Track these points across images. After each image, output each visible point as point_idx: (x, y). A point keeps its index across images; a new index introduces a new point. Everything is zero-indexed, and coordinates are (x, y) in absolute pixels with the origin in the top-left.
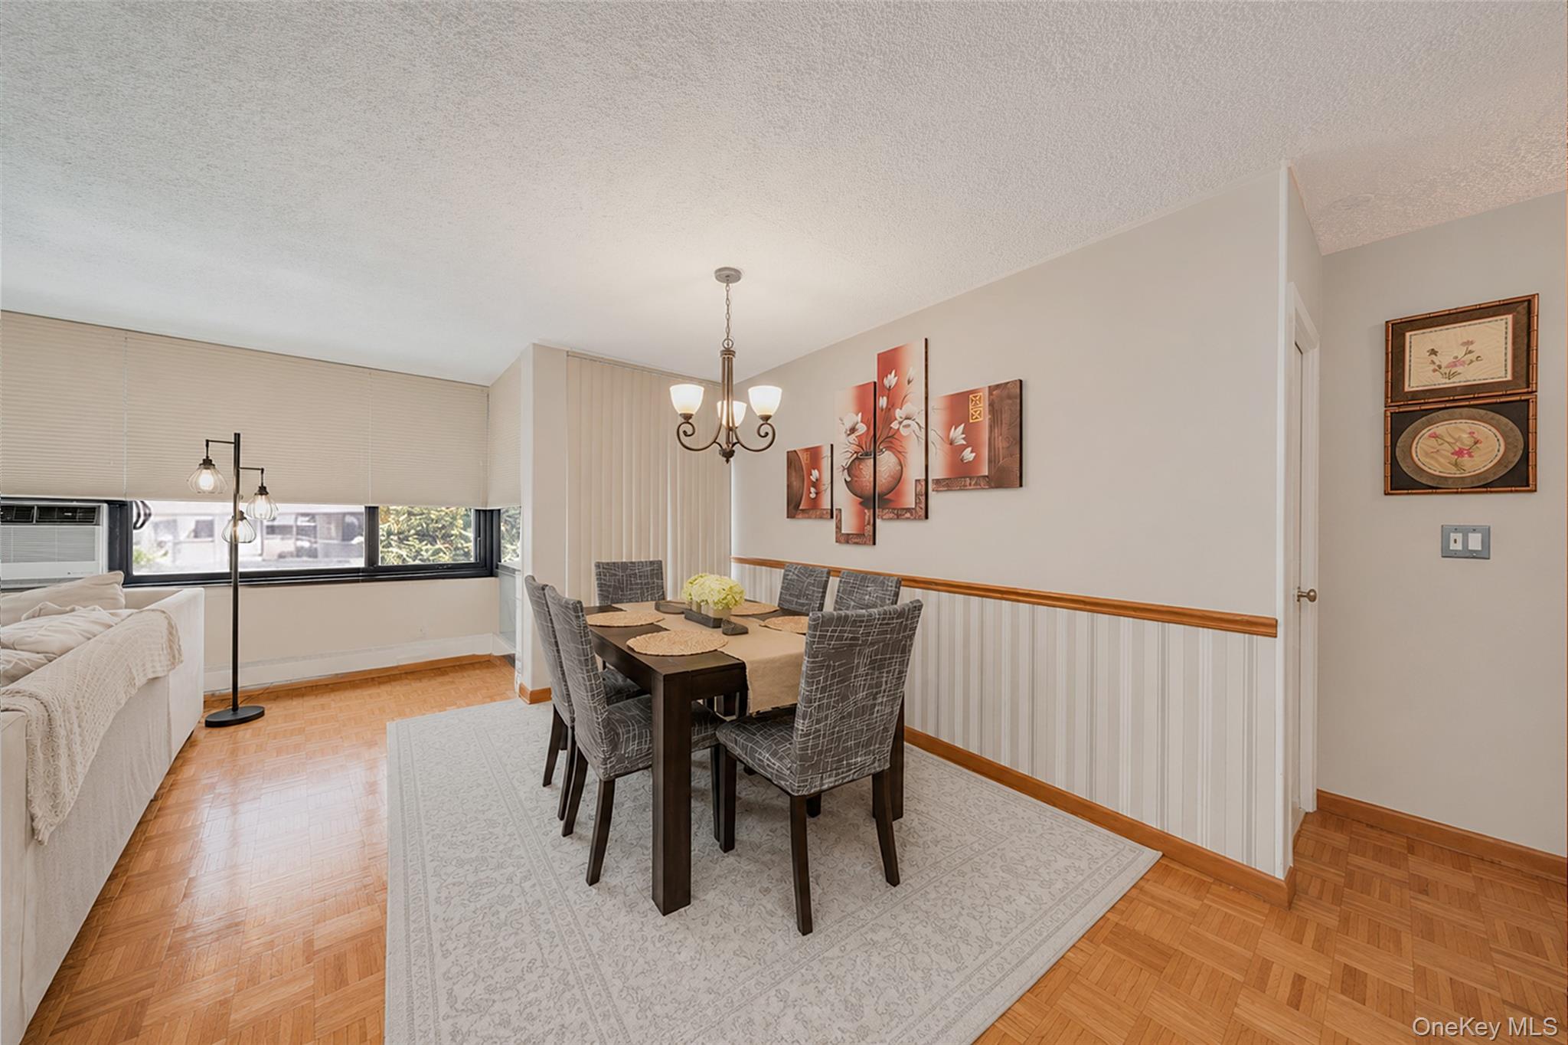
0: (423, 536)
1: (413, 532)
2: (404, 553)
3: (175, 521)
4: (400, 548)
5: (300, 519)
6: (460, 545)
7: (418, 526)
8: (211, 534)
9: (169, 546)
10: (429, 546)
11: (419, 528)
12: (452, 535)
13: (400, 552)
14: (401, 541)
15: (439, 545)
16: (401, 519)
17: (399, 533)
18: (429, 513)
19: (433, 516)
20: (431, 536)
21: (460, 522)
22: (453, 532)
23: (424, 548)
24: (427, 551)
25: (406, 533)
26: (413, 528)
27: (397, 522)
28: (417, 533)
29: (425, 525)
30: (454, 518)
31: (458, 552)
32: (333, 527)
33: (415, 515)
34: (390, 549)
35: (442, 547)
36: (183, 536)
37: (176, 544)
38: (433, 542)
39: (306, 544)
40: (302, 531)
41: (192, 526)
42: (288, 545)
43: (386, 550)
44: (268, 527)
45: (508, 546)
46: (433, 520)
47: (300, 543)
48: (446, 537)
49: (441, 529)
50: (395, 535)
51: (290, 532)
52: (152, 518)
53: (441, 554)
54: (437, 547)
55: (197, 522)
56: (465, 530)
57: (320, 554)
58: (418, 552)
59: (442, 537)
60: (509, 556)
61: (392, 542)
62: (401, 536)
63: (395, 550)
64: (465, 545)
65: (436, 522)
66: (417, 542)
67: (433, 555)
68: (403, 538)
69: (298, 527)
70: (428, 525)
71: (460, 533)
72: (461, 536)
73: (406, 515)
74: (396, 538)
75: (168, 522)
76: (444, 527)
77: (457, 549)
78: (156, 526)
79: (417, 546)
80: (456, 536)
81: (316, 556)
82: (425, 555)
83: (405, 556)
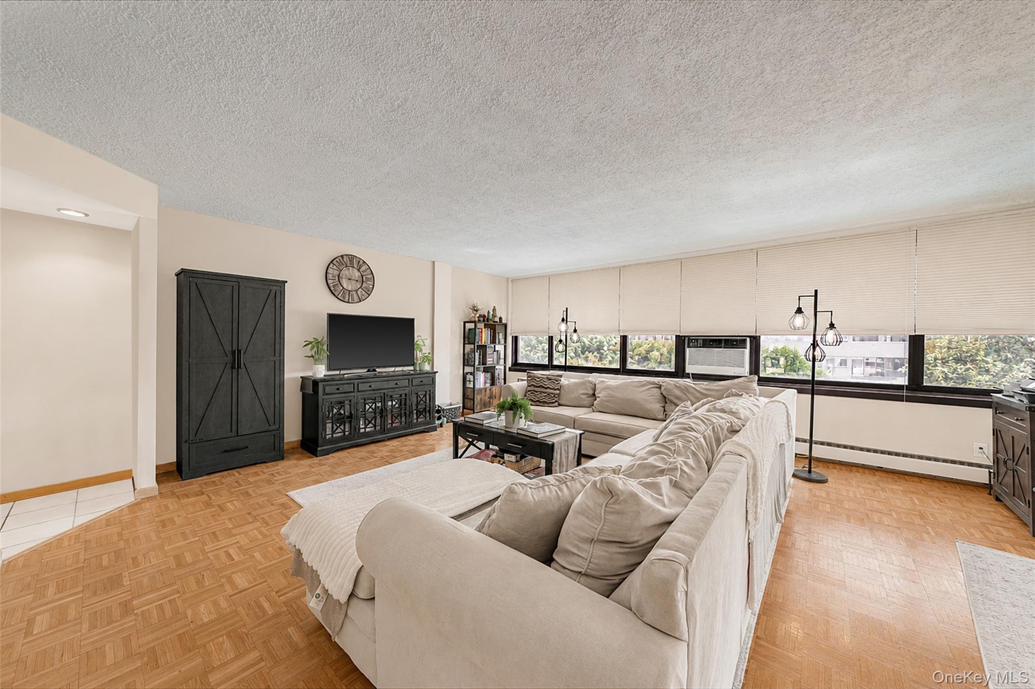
0: (958, 360)
1: (951, 358)
2: (946, 370)
3: (834, 359)
4: (943, 367)
5: (878, 360)
6: (982, 366)
7: (955, 354)
8: (846, 365)
9: (831, 369)
10: (962, 366)
11: (956, 356)
12: (977, 360)
13: (943, 369)
14: (943, 363)
15: (969, 366)
16: (943, 351)
17: (942, 359)
18: (962, 348)
19: (964, 350)
20: (963, 361)
21: (982, 353)
22: (977, 358)
23: (959, 367)
24: (961, 369)
25: (947, 359)
26: (951, 356)
27: (941, 353)
28: (954, 359)
29: (959, 355)
30: (978, 350)
31: (981, 370)
32: (890, 364)
33: (952, 349)
34: (937, 368)
35: (970, 367)
36: (836, 365)
37: (834, 368)
38: (965, 363)
39: (880, 370)
40: (878, 365)
41: (840, 361)
42: (873, 370)
43: (933, 368)
44: (866, 363)
45: (1015, 366)
46: (964, 352)
47: (877, 370)
48: (972, 361)
49: (969, 357)
50: (939, 360)
51: (874, 365)
52: (826, 358)
53: (970, 371)
54: (967, 367)
55: (841, 360)
56: (985, 357)
57: (885, 375)
58: (955, 370)
59: (971, 361)
60: (1015, 372)
61: (938, 364)
62: (943, 361)
63: (940, 368)
64: (986, 366)
65: (967, 353)
66: (954, 364)
67: (965, 371)
68: (944, 362)
69: (877, 363)
70: (961, 354)
71: (983, 359)
72: (983, 361)
73: (946, 349)
74: (940, 362)
75: (831, 359)
76: (971, 355)
77: (980, 368)
78: (827, 360)
79: (954, 367)
80: (980, 361)
81: (883, 376)
82: (960, 371)
83: (946, 372)
